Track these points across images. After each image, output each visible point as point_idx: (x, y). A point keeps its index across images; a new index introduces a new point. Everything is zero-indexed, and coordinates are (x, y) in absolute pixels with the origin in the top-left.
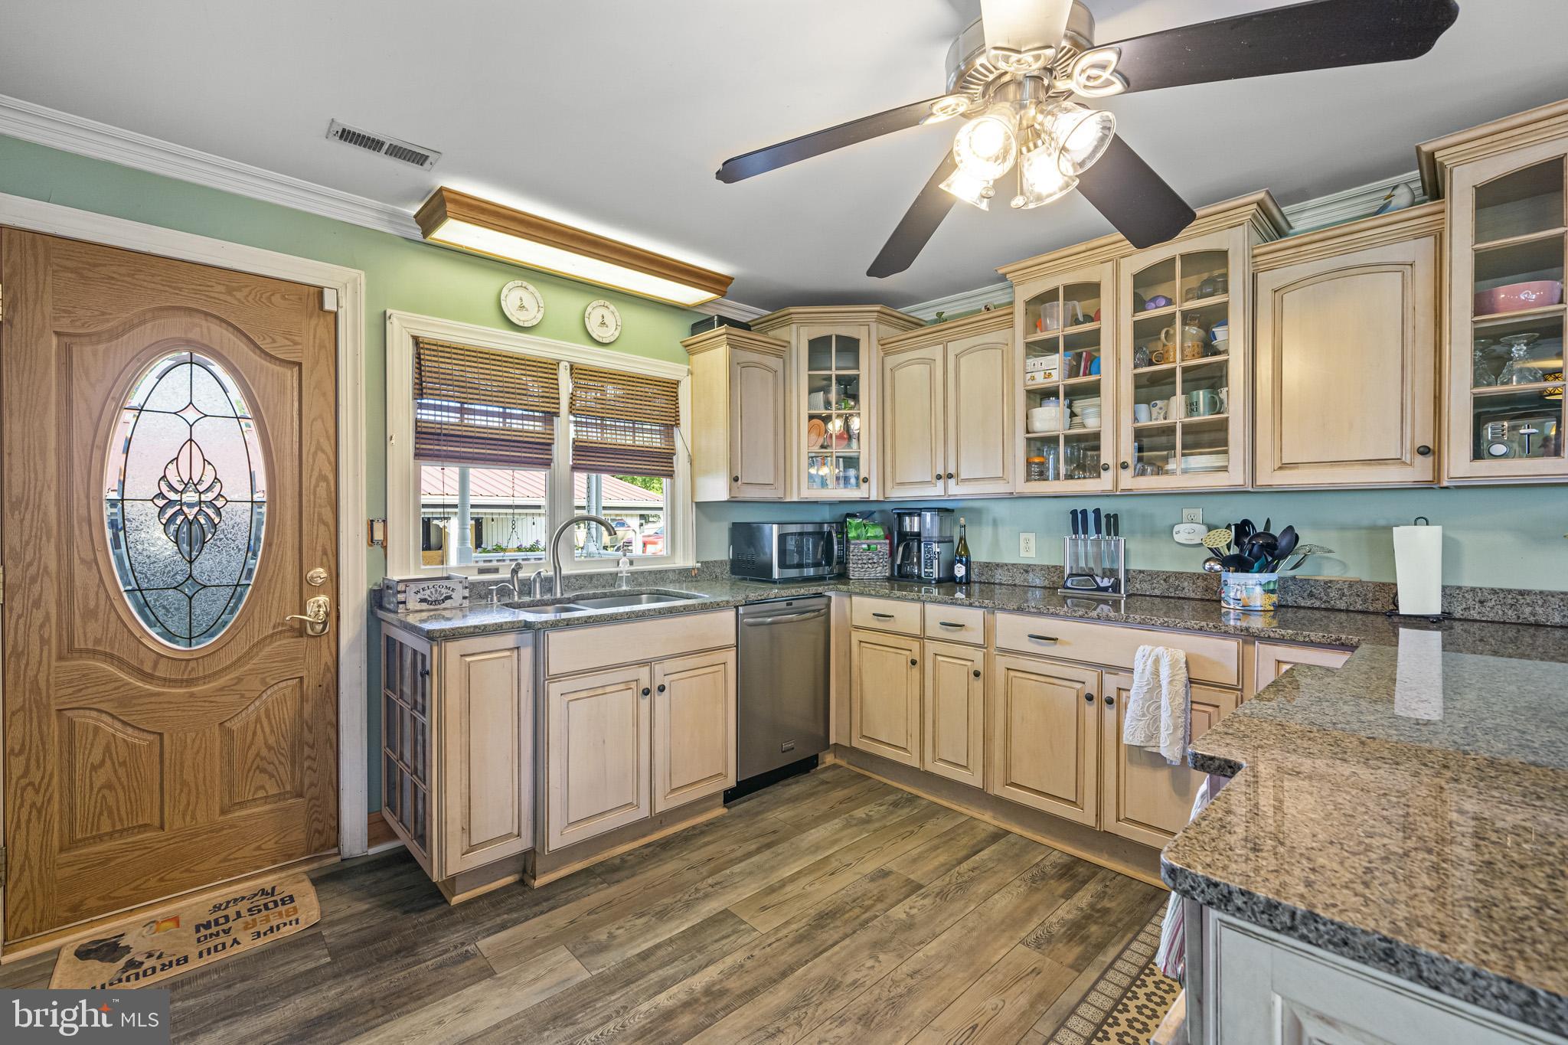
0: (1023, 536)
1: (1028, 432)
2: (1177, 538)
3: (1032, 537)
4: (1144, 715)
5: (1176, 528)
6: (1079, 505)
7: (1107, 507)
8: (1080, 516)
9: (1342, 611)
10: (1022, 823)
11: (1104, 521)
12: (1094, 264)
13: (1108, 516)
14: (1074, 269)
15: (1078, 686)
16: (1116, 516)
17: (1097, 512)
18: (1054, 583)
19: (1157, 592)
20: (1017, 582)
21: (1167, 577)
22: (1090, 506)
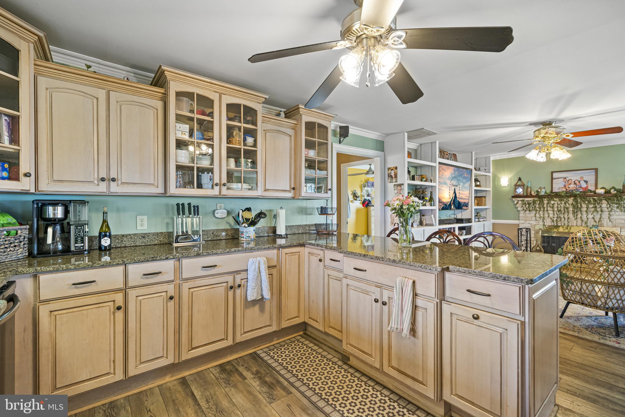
0: (139, 218)
1: (176, 162)
2: (217, 215)
3: (145, 218)
4: (256, 286)
5: (216, 212)
6: (181, 201)
7: (194, 202)
8: (181, 206)
9: (262, 237)
10: (189, 368)
11: (192, 209)
12: (211, 90)
13: (194, 206)
14: (202, 88)
15: (225, 284)
16: (198, 206)
17: (189, 204)
18: (161, 241)
19: (210, 239)
20: (137, 244)
21: (213, 232)
22: (186, 201)
